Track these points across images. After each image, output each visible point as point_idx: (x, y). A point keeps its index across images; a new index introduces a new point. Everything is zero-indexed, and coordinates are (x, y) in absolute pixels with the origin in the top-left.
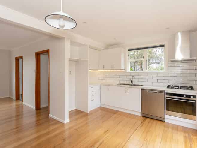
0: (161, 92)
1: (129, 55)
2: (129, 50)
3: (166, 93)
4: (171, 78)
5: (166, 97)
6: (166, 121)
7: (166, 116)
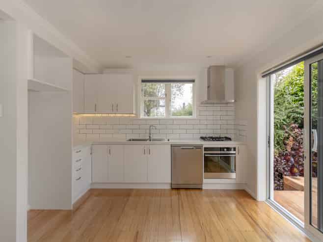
0: (199, 147)
1: (142, 90)
2: (143, 81)
3: (205, 148)
4: (203, 127)
5: (205, 154)
6: (204, 187)
7: (205, 181)
